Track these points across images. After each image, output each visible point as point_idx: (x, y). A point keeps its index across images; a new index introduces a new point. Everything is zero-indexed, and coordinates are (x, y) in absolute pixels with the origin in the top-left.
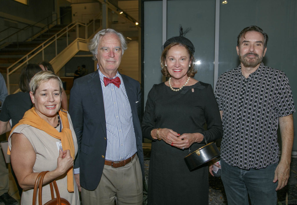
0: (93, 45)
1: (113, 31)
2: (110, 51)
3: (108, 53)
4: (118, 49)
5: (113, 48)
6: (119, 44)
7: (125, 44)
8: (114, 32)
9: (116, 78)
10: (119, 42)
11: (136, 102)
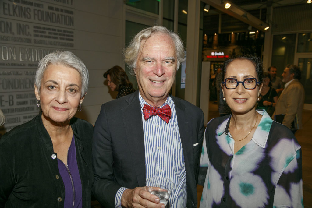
0: (130, 52)
1: (163, 30)
2: (157, 65)
3: (153, 67)
4: (171, 61)
5: (162, 59)
6: (173, 52)
7: (182, 53)
8: (165, 31)
9: (165, 106)
10: (172, 49)
11: (195, 145)
